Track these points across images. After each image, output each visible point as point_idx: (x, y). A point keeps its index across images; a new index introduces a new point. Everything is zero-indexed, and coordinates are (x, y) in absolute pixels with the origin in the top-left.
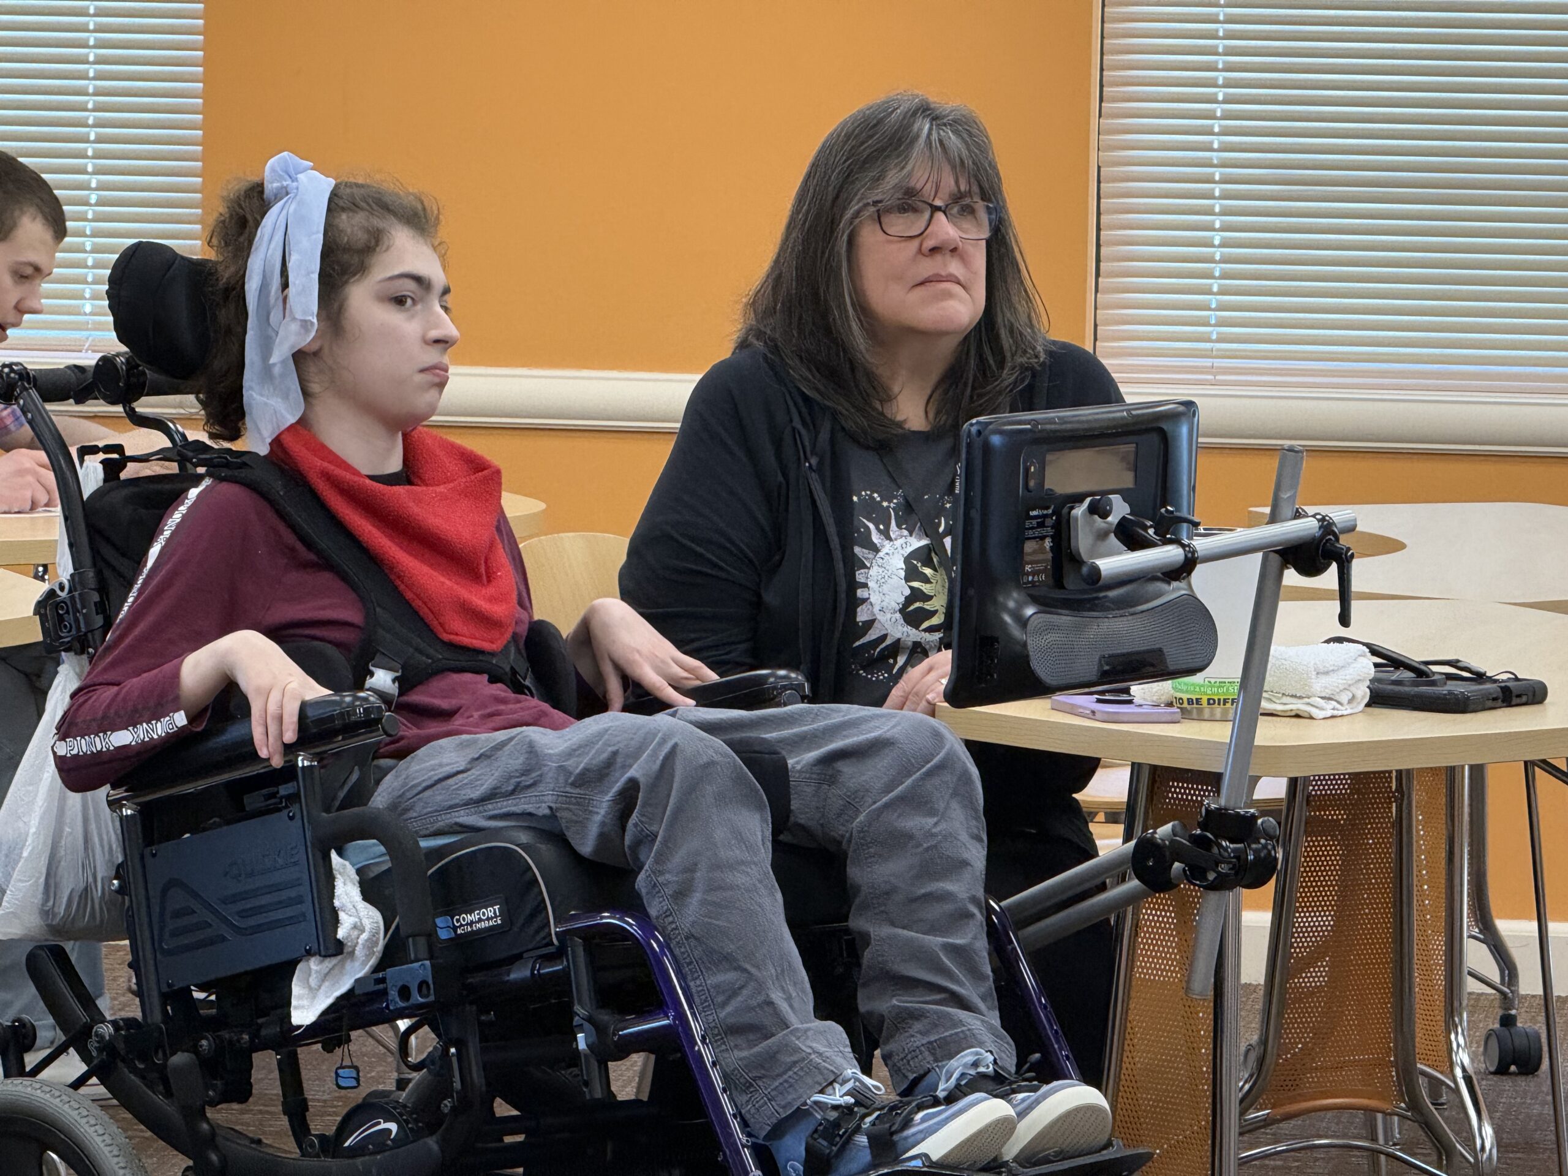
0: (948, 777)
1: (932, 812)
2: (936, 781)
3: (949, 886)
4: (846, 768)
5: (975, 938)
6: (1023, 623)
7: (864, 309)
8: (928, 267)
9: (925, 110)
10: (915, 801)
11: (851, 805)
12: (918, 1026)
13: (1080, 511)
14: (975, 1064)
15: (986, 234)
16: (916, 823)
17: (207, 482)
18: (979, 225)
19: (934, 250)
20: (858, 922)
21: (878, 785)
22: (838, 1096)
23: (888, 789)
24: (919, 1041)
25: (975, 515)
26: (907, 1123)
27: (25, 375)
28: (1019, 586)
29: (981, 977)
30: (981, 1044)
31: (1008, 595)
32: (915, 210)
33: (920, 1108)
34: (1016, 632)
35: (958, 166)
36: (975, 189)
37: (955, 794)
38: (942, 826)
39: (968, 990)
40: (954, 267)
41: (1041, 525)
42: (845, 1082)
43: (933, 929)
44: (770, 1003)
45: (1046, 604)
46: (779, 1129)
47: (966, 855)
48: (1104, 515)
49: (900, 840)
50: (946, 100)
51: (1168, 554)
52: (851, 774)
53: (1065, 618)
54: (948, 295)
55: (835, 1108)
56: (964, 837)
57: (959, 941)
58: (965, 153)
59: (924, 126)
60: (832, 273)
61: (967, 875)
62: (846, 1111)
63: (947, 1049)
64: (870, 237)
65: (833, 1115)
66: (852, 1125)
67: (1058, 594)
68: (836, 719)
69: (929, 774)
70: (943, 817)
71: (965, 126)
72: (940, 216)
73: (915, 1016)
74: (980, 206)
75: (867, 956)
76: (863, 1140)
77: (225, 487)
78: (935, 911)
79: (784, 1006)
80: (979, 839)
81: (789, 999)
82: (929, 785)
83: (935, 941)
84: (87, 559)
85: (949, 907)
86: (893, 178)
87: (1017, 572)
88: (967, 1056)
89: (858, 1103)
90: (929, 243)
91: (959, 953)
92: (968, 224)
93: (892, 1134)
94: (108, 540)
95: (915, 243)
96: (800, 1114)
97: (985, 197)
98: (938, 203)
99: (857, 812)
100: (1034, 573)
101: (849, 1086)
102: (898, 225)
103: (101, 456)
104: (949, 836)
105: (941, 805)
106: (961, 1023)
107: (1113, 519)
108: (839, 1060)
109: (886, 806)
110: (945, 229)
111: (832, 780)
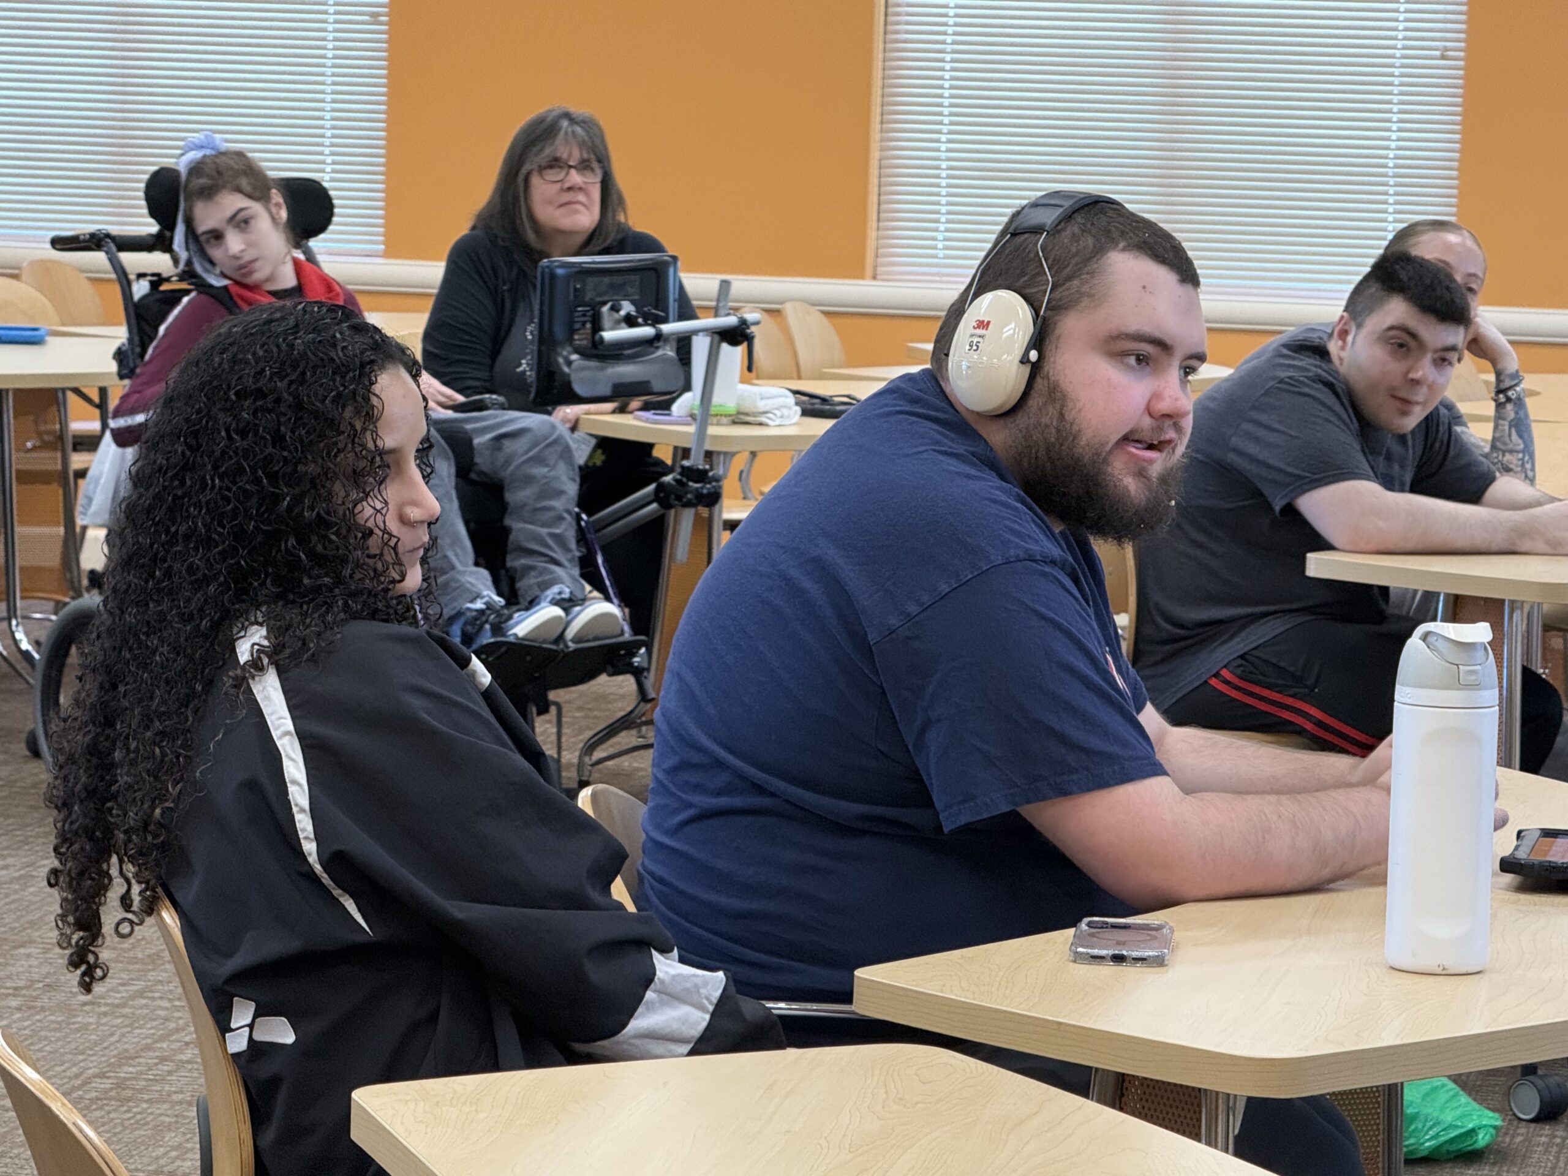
0: (559, 448)
1: (547, 465)
2: (551, 449)
3: (553, 503)
4: (507, 443)
5: (566, 530)
6: (569, 363)
7: (532, 218)
8: (567, 197)
9: (567, 115)
10: (539, 460)
11: (507, 462)
12: (533, 573)
13: (605, 309)
14: (560, 593)
15: (599, 179)
16: (539, 471)
17: (193, 294)
18: (596, 175)
19: (570, 189)
20: (508, 522)
21: (520, 451)
22: (479, 605)
23: (526, 452)
24: (533, 581)
25: (546, 310)
26: (510, 617)
27: (108, 236)
28: (571, 344)
29: (569, 550)
30: (563, 583)
31: (564, 348)
32: (561, 167)
33: (518, 610)
34: (566, 369)
35: (582, 144)
36: (592, 157)
37: (561, 457)
38: (552, 473)
39: (559, 555)
40: (581, 197)
41: (584, 315)
42: (483, 597)
43: (545, 525)
44: (446, 557)
45: (584, 354)
46: (452, 620)
47: (564, 488)
48: (618, 311)
49: (529, 480)
50: (577, 110)
51: (647, 331)
52: (509, 445)
53: (593, 364)
54: (577, 212)
55: (477, 611)
56: (564, 478)
57: (557, 531)
58: (586, 138)
59: (565, 123)
60: (516, 199)
61: (563, 499)
62: (481, 612)
63: (545, 586)
64: (536, 181)
65: (474, 614)
66: (484, 619)
67: (594, 352)
68: (506, 418)
69: (548, 446)
70: (553, 467)
71: (587, 124)
72: (573, 171)
73: (531, 568)
74: (595, 165)
75: (511, 537)
76: (487, 627)
77: (202, 296)
78: (547, 516)
79: (454, 559)
80: (574, 480)
81: (456, 555)
82: (547, 452)
83: (544, 531)
84: (135, 330)
85: (552, 514)
86: (548, 151)
87: (570, 340)
88: (555, 589)
89: (488, 608)
90: (567, 185)
91: (559, 539)
92: (588, 173)
93: (501, 623)
94: (146, 320)
95: (558, 186)
96: (459, 614)
97: (599, 161)
98: (571, 163)
99: (510, 465)
100: (580, 340)
101: (485, 600)
102: (552, 175)
103: (149, 278)
104: (556, 478)
105: (552, 462)
106: (552, 572)
107: (623, 313)
108: (480, 586)
109: (524, 462)
110: (575, 178)
111: (500, 449)
